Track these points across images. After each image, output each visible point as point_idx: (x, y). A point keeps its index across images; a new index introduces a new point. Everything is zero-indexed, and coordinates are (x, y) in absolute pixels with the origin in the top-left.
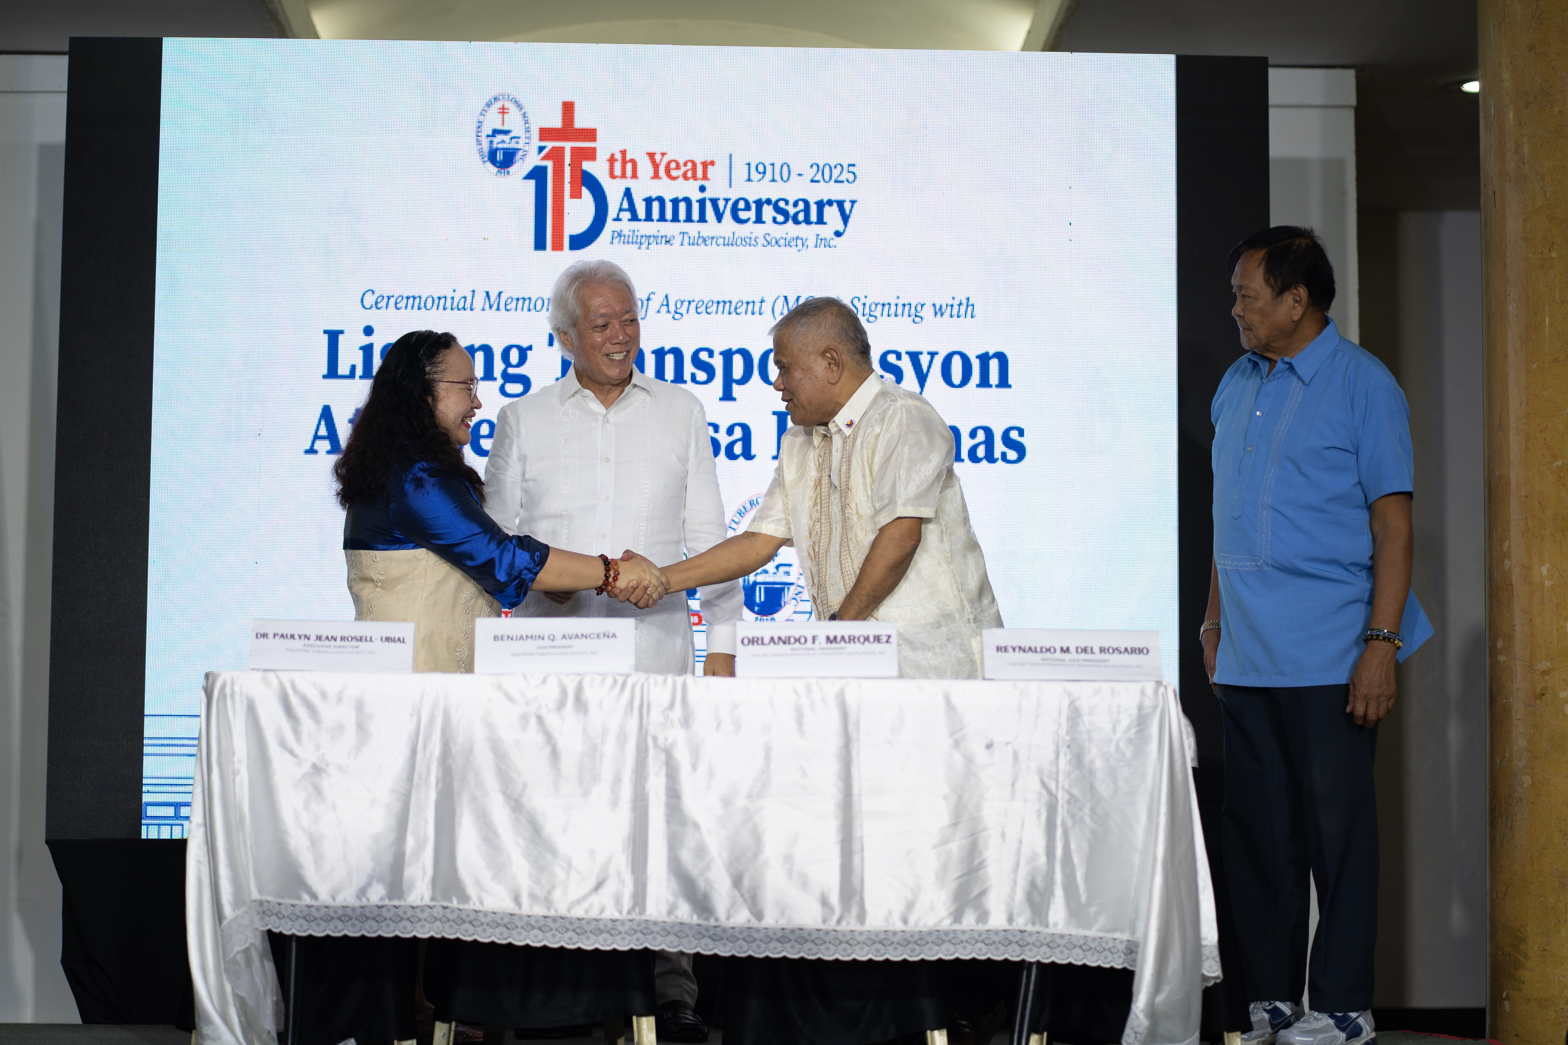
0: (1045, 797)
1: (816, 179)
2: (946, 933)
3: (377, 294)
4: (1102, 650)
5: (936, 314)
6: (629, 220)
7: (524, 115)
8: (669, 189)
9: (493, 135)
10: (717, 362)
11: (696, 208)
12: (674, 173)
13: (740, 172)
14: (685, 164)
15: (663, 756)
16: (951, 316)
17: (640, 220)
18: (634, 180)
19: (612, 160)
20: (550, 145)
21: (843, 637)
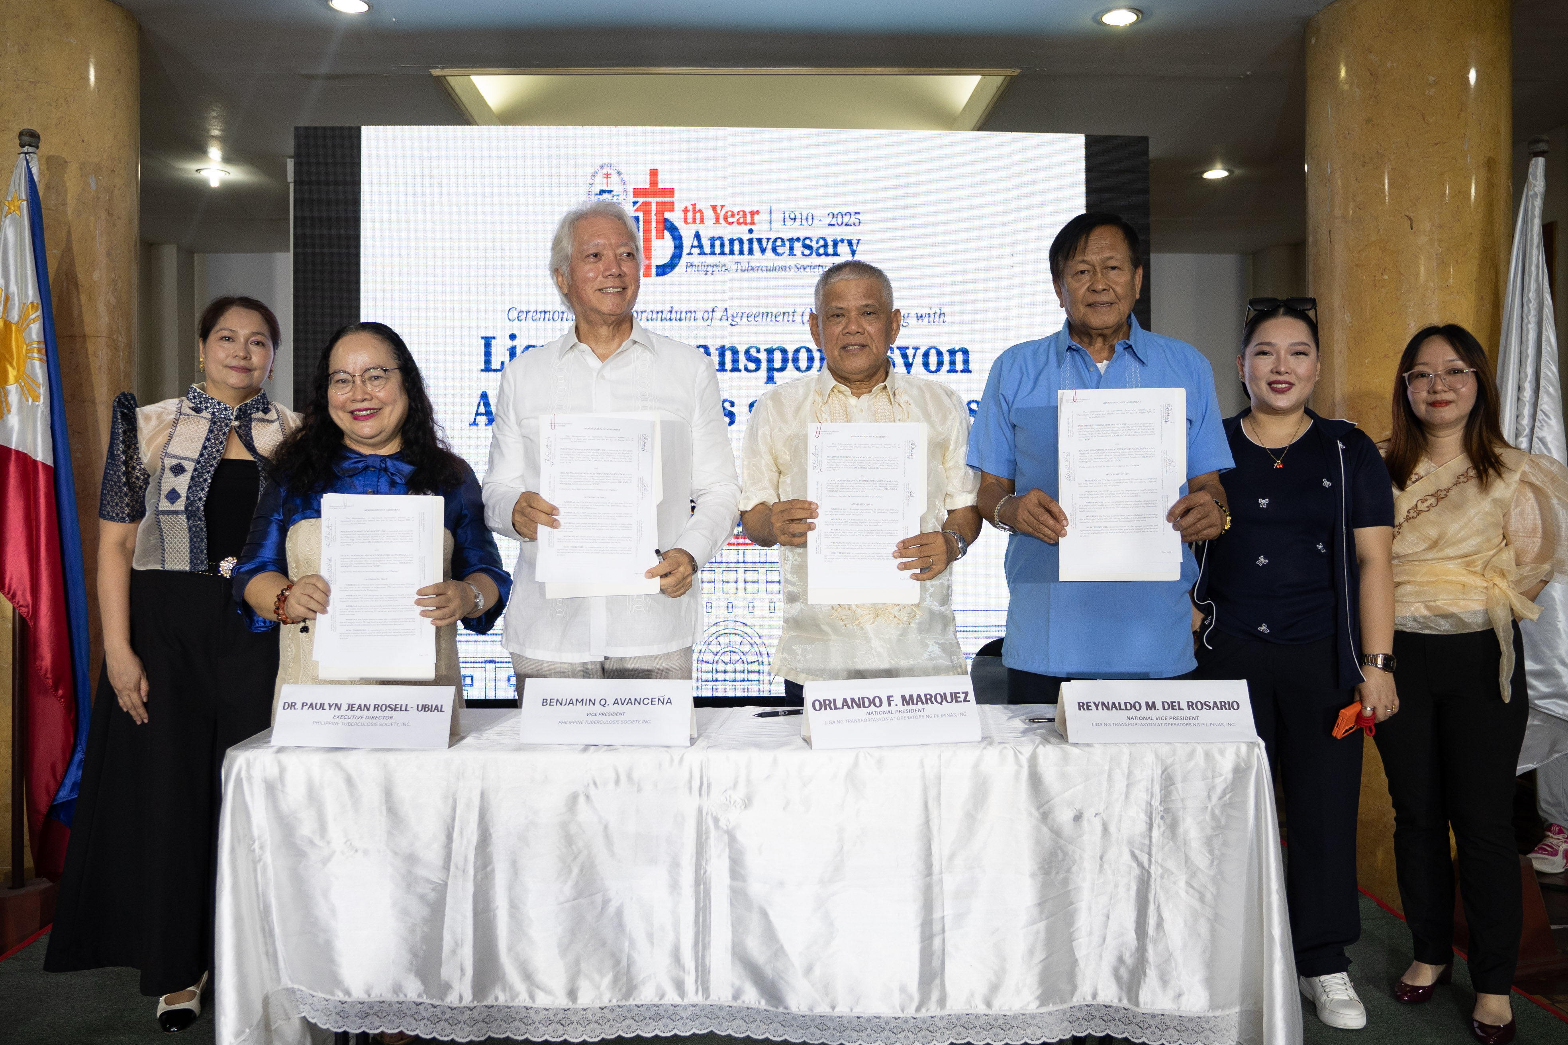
0: (1136, 871)
1: (832, 223)
2: (1033, 1017)
3: (518, 311)
4: (1191, 705)
5: (918, 320)
6: (699, 254)
7: (622, 179)
8: (727, 232)
9: (600, 194)
10: (763, 356)
11: (746, 245)
12: (730, 220)
13: (778, 219)
14: (738, 213)
15: (726, 838)
16: (929, 322)
17: (706, 254)
18: (702, 225)
19: (686, 211)
20: (641, 200)
21: (919, 696)
